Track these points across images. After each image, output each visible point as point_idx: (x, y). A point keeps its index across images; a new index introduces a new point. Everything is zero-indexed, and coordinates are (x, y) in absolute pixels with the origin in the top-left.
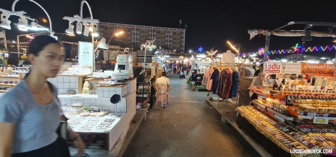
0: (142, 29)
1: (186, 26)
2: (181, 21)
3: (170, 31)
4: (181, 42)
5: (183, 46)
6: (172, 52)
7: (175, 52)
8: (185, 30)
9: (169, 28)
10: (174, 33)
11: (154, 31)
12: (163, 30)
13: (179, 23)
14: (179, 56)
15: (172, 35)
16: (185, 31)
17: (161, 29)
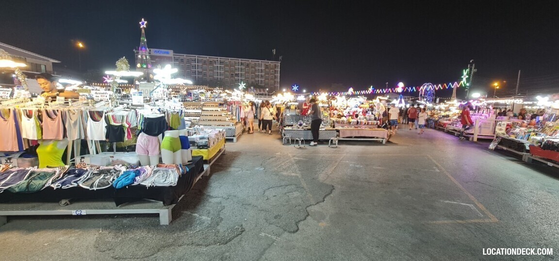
0: (227, 61)
1: (280, 58)
2: (274, 51)
3: (261, 64)
4: (275, 77)
5: (278, 82)
6: (264, 91)
7: (267, 91)
8: (279, 62)
9: (260, 61)
10: (266, 67)
11: (241, 64)
12: (253, 63)
13: (272, 53)
14: (272, 95)
15: (264, 68)
16: (279, 65)
17: (251, 61)
